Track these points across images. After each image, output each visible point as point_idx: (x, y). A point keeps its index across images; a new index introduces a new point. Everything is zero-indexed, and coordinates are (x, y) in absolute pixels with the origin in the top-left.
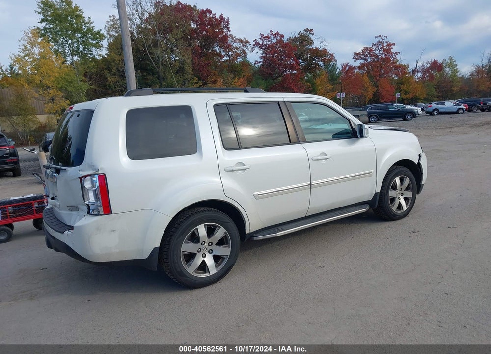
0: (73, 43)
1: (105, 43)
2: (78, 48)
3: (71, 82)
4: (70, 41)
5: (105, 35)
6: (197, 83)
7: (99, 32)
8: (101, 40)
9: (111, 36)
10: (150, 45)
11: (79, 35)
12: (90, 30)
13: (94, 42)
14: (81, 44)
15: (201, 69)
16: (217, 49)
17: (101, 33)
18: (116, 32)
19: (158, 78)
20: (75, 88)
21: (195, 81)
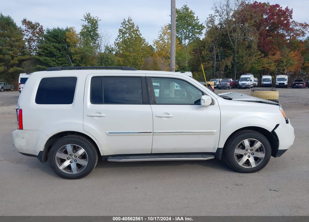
0: (186, 32)
1: (204, 31)
2: (189, 34)
3: (181, 55)
4: (185, 31)
5: (205, 26)
6: (260, 55)
7: (201, 25)
8: (202, 29)
9: (209, 27)
10: (231, 31)
11: (191, 27)
12: (197, 24)
13: (198, 31)
14: (191, 32)
15: (265, 46)
16: (281, 31)
17: (203, 25)
18: (211, 24)
19: (234, 52)
20: (182, 58)
21: (259, 54)
